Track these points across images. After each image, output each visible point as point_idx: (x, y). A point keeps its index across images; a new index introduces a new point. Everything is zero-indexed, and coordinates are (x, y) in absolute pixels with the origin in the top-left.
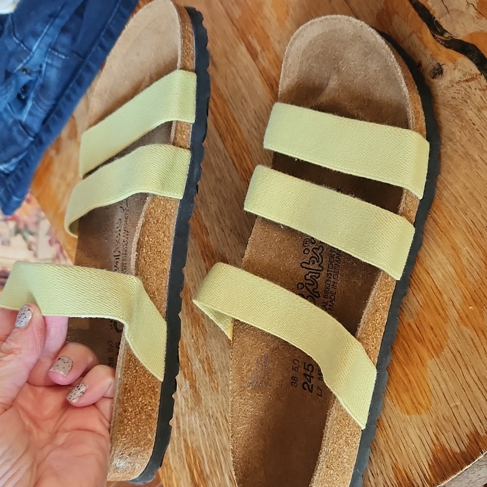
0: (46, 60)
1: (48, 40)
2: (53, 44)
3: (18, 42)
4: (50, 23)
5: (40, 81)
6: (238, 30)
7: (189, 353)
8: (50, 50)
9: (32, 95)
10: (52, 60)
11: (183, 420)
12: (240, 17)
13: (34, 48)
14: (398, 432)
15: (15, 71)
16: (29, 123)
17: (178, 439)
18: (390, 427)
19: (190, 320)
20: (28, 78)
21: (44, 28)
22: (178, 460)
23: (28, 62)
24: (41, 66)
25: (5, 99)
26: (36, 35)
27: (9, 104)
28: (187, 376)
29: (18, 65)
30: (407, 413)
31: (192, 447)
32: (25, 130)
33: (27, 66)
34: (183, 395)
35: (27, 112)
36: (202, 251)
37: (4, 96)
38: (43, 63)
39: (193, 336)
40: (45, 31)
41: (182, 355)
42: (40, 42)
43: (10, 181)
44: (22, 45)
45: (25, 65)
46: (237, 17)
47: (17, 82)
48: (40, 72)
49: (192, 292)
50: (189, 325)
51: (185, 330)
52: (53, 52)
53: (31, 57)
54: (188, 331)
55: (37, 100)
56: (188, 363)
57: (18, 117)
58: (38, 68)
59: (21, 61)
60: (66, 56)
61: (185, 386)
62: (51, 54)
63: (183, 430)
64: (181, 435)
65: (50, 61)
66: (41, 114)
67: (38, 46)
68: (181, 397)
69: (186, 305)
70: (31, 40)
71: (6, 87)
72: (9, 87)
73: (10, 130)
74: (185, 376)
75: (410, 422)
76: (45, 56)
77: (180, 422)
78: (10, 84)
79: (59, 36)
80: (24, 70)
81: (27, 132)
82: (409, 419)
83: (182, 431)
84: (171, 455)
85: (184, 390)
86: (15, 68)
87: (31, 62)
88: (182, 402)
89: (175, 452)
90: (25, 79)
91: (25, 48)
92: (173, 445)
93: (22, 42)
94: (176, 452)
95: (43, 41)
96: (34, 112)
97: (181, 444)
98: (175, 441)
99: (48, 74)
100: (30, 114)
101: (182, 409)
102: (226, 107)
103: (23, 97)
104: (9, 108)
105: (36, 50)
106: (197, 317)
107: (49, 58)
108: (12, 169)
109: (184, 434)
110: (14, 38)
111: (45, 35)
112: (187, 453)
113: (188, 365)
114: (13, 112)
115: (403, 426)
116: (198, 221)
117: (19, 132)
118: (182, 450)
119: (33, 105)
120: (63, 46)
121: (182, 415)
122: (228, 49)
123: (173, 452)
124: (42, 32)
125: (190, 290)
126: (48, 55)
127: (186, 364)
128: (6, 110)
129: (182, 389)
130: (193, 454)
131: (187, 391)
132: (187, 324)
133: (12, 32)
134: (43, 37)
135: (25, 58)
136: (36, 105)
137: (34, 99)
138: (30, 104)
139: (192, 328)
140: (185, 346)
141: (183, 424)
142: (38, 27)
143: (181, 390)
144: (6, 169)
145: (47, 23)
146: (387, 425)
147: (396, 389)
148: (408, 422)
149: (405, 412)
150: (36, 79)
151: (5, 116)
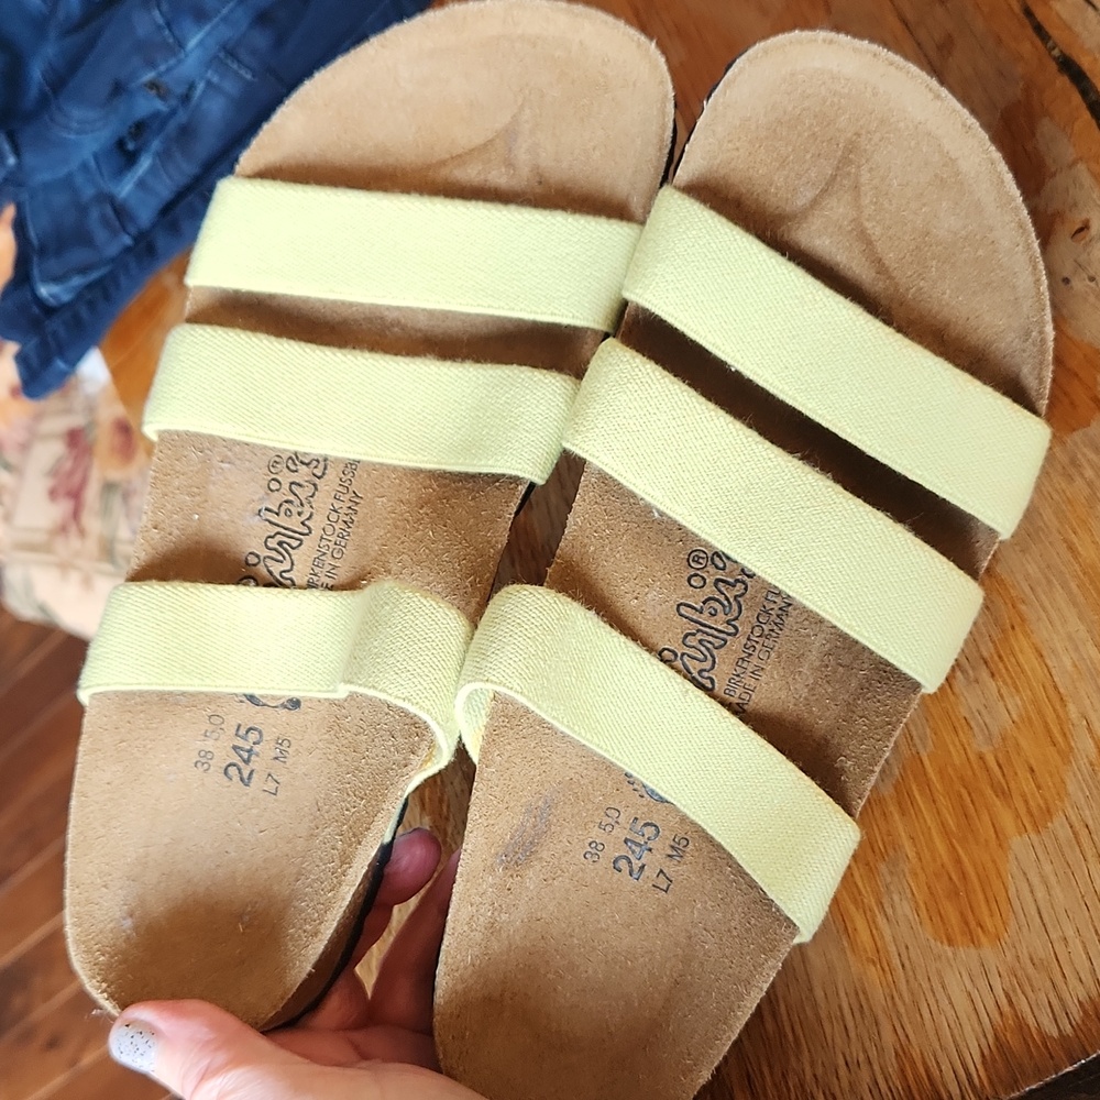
0: (209, 74)
1: (226, 33)
2: (232, 43)
3: (160, 22)
5: (182, 117)
8: (222, 55)
9: (156, 145)
13: (192, 44)
14: (920, 978)
15: (133, 85)
16: (133, 203)
18: (903, 966)
21: (224, 5)
23: (169, 70)
24: (193, 86)
25: (97, 139)
26: (202, 16)
27: (96, 158)
29: (146, 73)
30: (949, 940)
32: (118, 217)
33: (165, 79)
35: (135, 179)
37: (95, 135)
38: (198, 80)
40: (225, 11)
42: (207, 33)
43: (56, 324)
44: (167, 32)
45: (160, 75)
47: (129, 109)
48: (186, 98)
52: (229, 61)
53: (180, 62)
55: (164, 156)
57: (110, 187)
58: (184, 89)
59: (152, 65)
60: (253, 76)
62: (223, 63)
65: (215, 79)
66: (165, 189)
67: (202, 41)
70: (187, 24)
71: (106, 116)
72: (112, 115)
73: (83, 210)
75: (952, 960)
76: (208, 66)
78: (116, 111)
79: (249, 28)
80: (153, 85)
81: (122, 224)
82: (950, 954)
86: (137, 79)
87: (174, 73)
90: (147, 105)
91: (171, 40)
93: (169, 25)
95: (214, 33)
96: (150, 181)
99: (205, 105)
100: (141, 185)
105: (194, 48)
107: (216, 71)
108: (66, 298)
110: (157, 12)
111: (221, 21)
114: (102, 174)
115: (933, 968)
117: (104, 220)
119: (153, 166)
120: (253, 51)
124: (218, 12)
126: (215, 65)
128: (84, 167)
134: (217, 25)
135: (165, 61)
136: (159, 166)
137: (158, 155)
138: (145, 163)
144: (52, 296)
146: (896, 962)
147: (929, 888)
148: (948, 961)
149: (944, 937)
150: (173, 112)
151: (79, 180)
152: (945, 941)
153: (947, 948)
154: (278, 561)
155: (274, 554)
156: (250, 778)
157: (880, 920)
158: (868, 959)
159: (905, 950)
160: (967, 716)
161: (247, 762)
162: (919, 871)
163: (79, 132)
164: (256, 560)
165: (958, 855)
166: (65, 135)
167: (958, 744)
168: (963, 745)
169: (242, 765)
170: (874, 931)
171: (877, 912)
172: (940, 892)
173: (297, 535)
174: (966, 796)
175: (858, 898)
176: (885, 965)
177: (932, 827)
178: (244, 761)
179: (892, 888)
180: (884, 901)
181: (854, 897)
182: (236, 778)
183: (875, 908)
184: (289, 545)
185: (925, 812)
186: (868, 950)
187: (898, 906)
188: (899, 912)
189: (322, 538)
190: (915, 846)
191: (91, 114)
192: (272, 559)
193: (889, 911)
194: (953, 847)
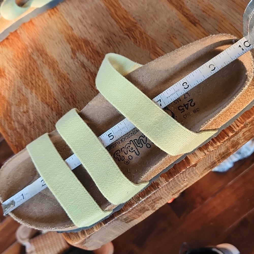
154: (143, 141)
155: (142, 142)
156: (190, 100)
161: (188, 104)
164: (148, 145)
169: (189, 104)
173: (134, 142)
178: (188, 105)
182: (193, 102)
184: (137, 142)
189: (129, 137)
192: (144, 142)
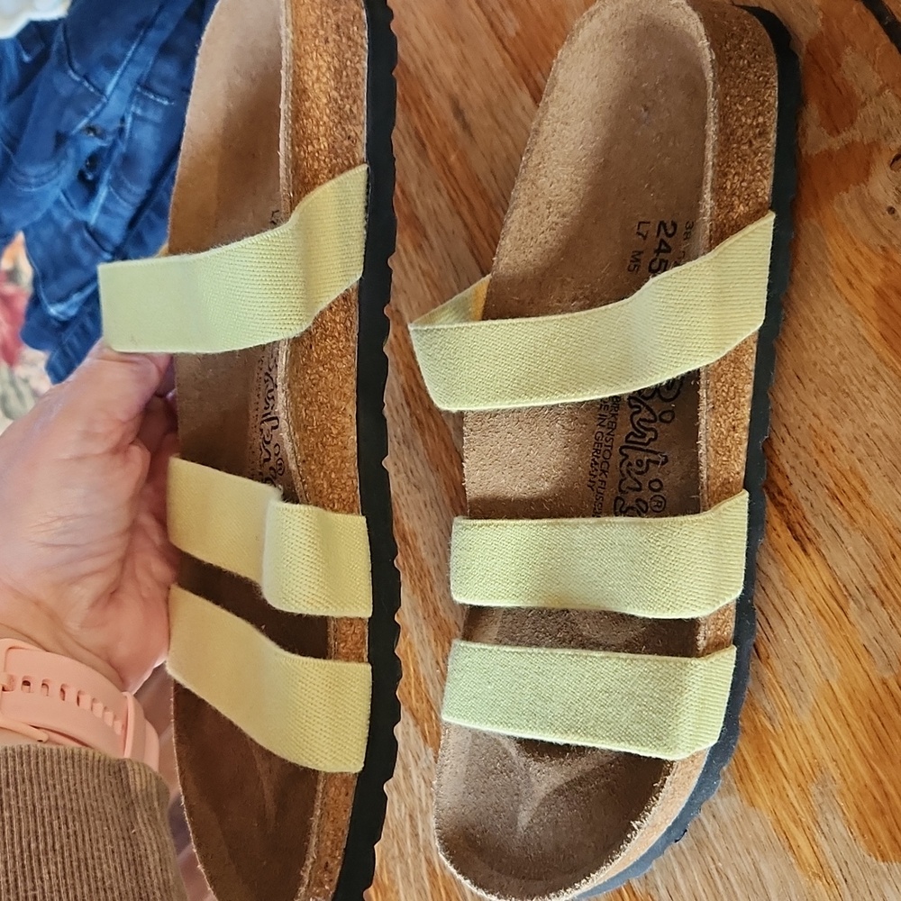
0: (133, 108)
1: (135, 72)
2: (144, 79)
3: (77, 79)
4: (138, 40)
5: (122, 148)
6: (513, 59)
7: (431, 695)
8: (139, 89)
9: (107, 175)
10: (144, 108)
11: (423, 822)
12: (517, 34)
13: (110, 88)
14: (862, 891)
15: (74, 132)
16: (102, 226)
17: (416, 857)
18: (846, 881)
19: (432, 631)
20: (98, 143)
21: (128, 48)
22: (415, 896)
23: (97, 115)
24: (123, 120)
25: (58, 185)
26: (111, 63)
27: (65, 194)
28: (428, 738)
29: (80, 121)
30: (882, 856)
31: (444, 876)
32: (96, 240)
34: (421, 774)
35: (99, 207)
36: (451, 499)
37: (54, 182)
38: (126, 114)
39: (438, 663)
40: (130, 54)
41: (418, 696)
42: (121, 76)
43: (69, 336)
44: (86, 84)
45: (91, 120)
46: (512, 33)
47: (78, 150)
48: (121, 131)
49: (434, 578)
50: (429, 641)
51: (421, 649)
52: (146, 94)
53: (104, 106)
54: (429, 652)
55: (117, 184)
56: (429, 713)
57: (81, 216)
58: (117, 125)
59: (84, 113)
60: (170, 101)
61: (424, 756)
62: (141, 96)
63: (425, 841)
64: (419, 849)
65: (139, 112)
66: (126, 210)
67: (117, 85)
68: (418, 777)
69: (423, 601)
70: (103, 73)
71: (58, 164)
72: (63, 163)
73: (67, 239)
74: (425, 738)
75: (888, 875)
76: (130, 102)
77: (417, 824)
78: (65, 156)
79: (155, 62)
80: (90, 129)
81: (99, 245)
82: (886, 870)
83: (421, 842)
84: (401, 886)
85: (424, 765)
86: (73, 128)
87: (104, 115)
88: (420, 787)
89: (409, 881)
90: (91, 144)
91: (92, 90)
92: (404, 867)
93: (86, 77)
94: (412, 881)
95: (126, 74)
96: (111, 206)
97: (420, 866)
98: (409, 861)
99: (136, 136)
100: (105, 210)
101: (420, 799)
102: (493, 215)
103: (90, 177)
104: (63, 198)
105: (113, 92)
106: (445, 627)
107: (137, 104)
108: (72, 312)
109: (425, 848)
110: (71, 72)
111: (129, 62)
112: (433, 884)
113: (431, 718)
114: (72, 206)
115: (873, 883)
116: (443, 440)
117: (85, 244)
118: (423, 878)
119: (109, 193)
120: (164, 81)
121: (421, 811)
122: (494, 98)
123: (406, 879)
124: (124, 56)
125: (429, 572)
126: (135, 99)
127: (426, 716)
128: (58, 203)
129: (419, 763)
130: (445, 889)
131: (428, 768)
132: (426, 639)
133: (66, 60)
134: (125, 68)
135: (93, 108)
136: (114, 193)
137: (110, 183)
138: (103, 192)
139: (437, 646)
140: (422, 680)
141: (423, 830)
142: (117, 49)
143: (417, 764)
145: (131, 38)
146: (838, 876)
147: (857, 807)
148: (884, 875)
149: (878, 855)
150: (114, 145)
151: (57, 214)
152: (880, 858)
153: (882, 864)
156: (659, 229)
157: (818, 836)
158: (814, 873)
159: (844, 864)
160: (866, 644)
162: (845, 791)
163: (38, 185)
165: (879, 777)
166: (26, 190)
167: (861, 670)
168: (866, 671)
169: (665, 237)
170: (815, 848)
171: (815, 831)
172: (869, 813)
173: (631, 445)
174: (876, 719)
175: (797, 817)
176: (830, 880)
177: (851, 750)
178: (664, 242)
179: (824, 807)
180: (819, 820)
181: (793, 817)
183: (813, 826)
184: (636, 436)
185: (843, 737)
186: (813, 865)
187: (832, 825)
188: (835, 831)
190: (839, 768)
191: (43, 169)
193: (826, 829)
194: (873, 769)
